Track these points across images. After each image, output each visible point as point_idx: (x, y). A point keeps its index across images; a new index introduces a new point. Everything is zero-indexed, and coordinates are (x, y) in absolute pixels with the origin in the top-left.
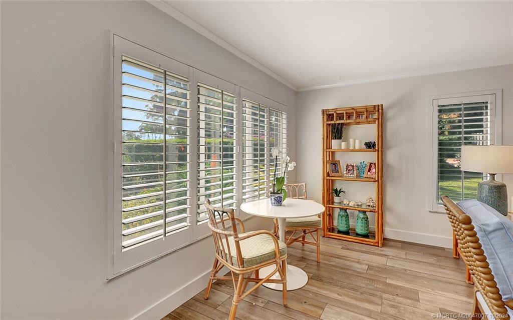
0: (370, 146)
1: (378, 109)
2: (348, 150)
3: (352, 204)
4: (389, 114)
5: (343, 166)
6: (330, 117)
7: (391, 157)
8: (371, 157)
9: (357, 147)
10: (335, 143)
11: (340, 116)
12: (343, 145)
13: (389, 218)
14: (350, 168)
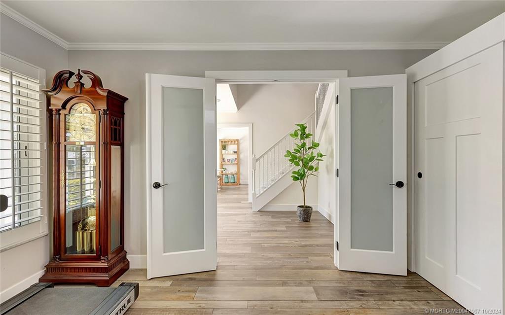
0: (235, 152)
1: (238, 140)
2: (228, 154)
3: (229, 173)
4: (241, 141)
5: (226, 160)
6: (222, 142)
7: (242, 156)
8: (235, 156)
9: (231, 153)
10: (223, 151)
11: (225, 142)
12: (227, 152)
13: (241, 177)
14: (229, 160)
